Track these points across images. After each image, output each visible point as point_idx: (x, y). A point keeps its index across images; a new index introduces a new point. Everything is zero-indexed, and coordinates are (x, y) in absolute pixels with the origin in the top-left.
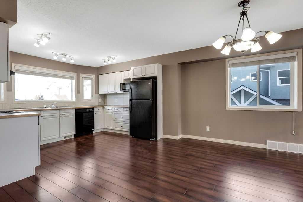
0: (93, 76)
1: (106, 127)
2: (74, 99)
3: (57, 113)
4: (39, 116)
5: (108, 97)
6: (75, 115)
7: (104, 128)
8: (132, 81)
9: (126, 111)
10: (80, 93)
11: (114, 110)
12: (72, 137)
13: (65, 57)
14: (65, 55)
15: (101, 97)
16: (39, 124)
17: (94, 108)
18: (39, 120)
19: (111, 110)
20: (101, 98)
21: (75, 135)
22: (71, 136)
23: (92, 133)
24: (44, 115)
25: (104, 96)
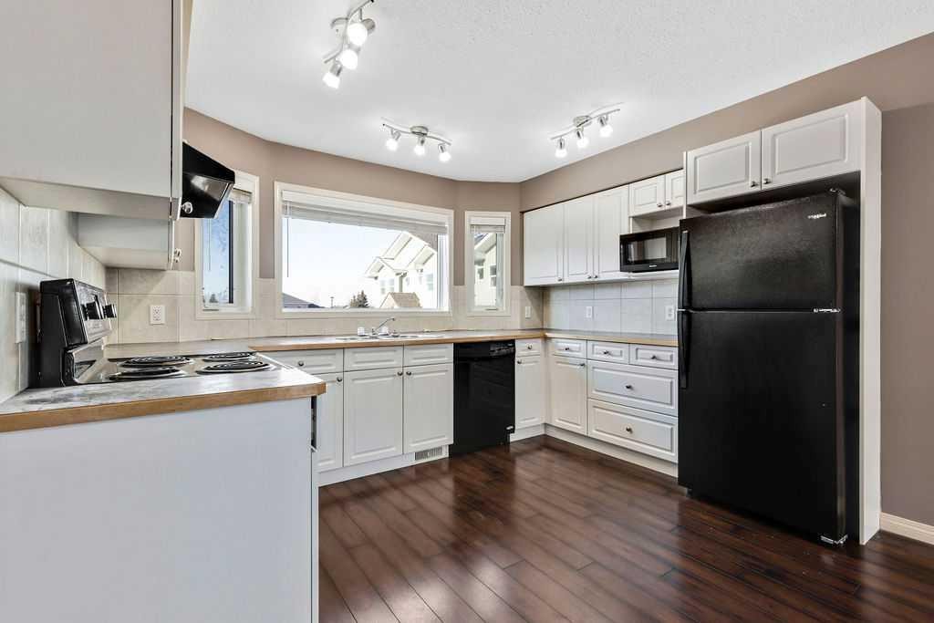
0: (504, 218)
1: (557, 422)
2: (446, 308)
3: (395, 359)
4: (314, 399)
5: (555, 297)
6: (451, 367)
7: (546, 425)
8: (684, 217)
9: (653, 362)
10: (463, 284)
11: (593, 353)
12: (441, 454)
13: (423, 142)
14: (422, 133)
15: (531, 300)
16: (313, 443)
17: (513, 341)
18: (314, 418)
19: (580, 354)
20: (530, 303)
21: (449, 446)
22: (439, 449)
23: (507, 443)
24: (355, 366)
25: (541, 294)
